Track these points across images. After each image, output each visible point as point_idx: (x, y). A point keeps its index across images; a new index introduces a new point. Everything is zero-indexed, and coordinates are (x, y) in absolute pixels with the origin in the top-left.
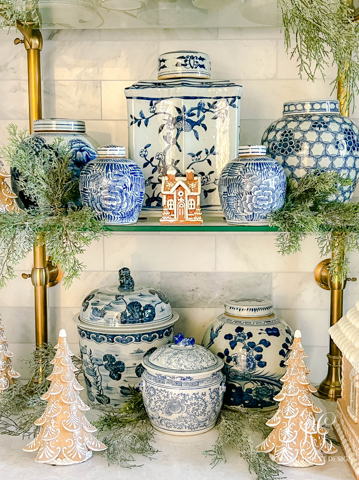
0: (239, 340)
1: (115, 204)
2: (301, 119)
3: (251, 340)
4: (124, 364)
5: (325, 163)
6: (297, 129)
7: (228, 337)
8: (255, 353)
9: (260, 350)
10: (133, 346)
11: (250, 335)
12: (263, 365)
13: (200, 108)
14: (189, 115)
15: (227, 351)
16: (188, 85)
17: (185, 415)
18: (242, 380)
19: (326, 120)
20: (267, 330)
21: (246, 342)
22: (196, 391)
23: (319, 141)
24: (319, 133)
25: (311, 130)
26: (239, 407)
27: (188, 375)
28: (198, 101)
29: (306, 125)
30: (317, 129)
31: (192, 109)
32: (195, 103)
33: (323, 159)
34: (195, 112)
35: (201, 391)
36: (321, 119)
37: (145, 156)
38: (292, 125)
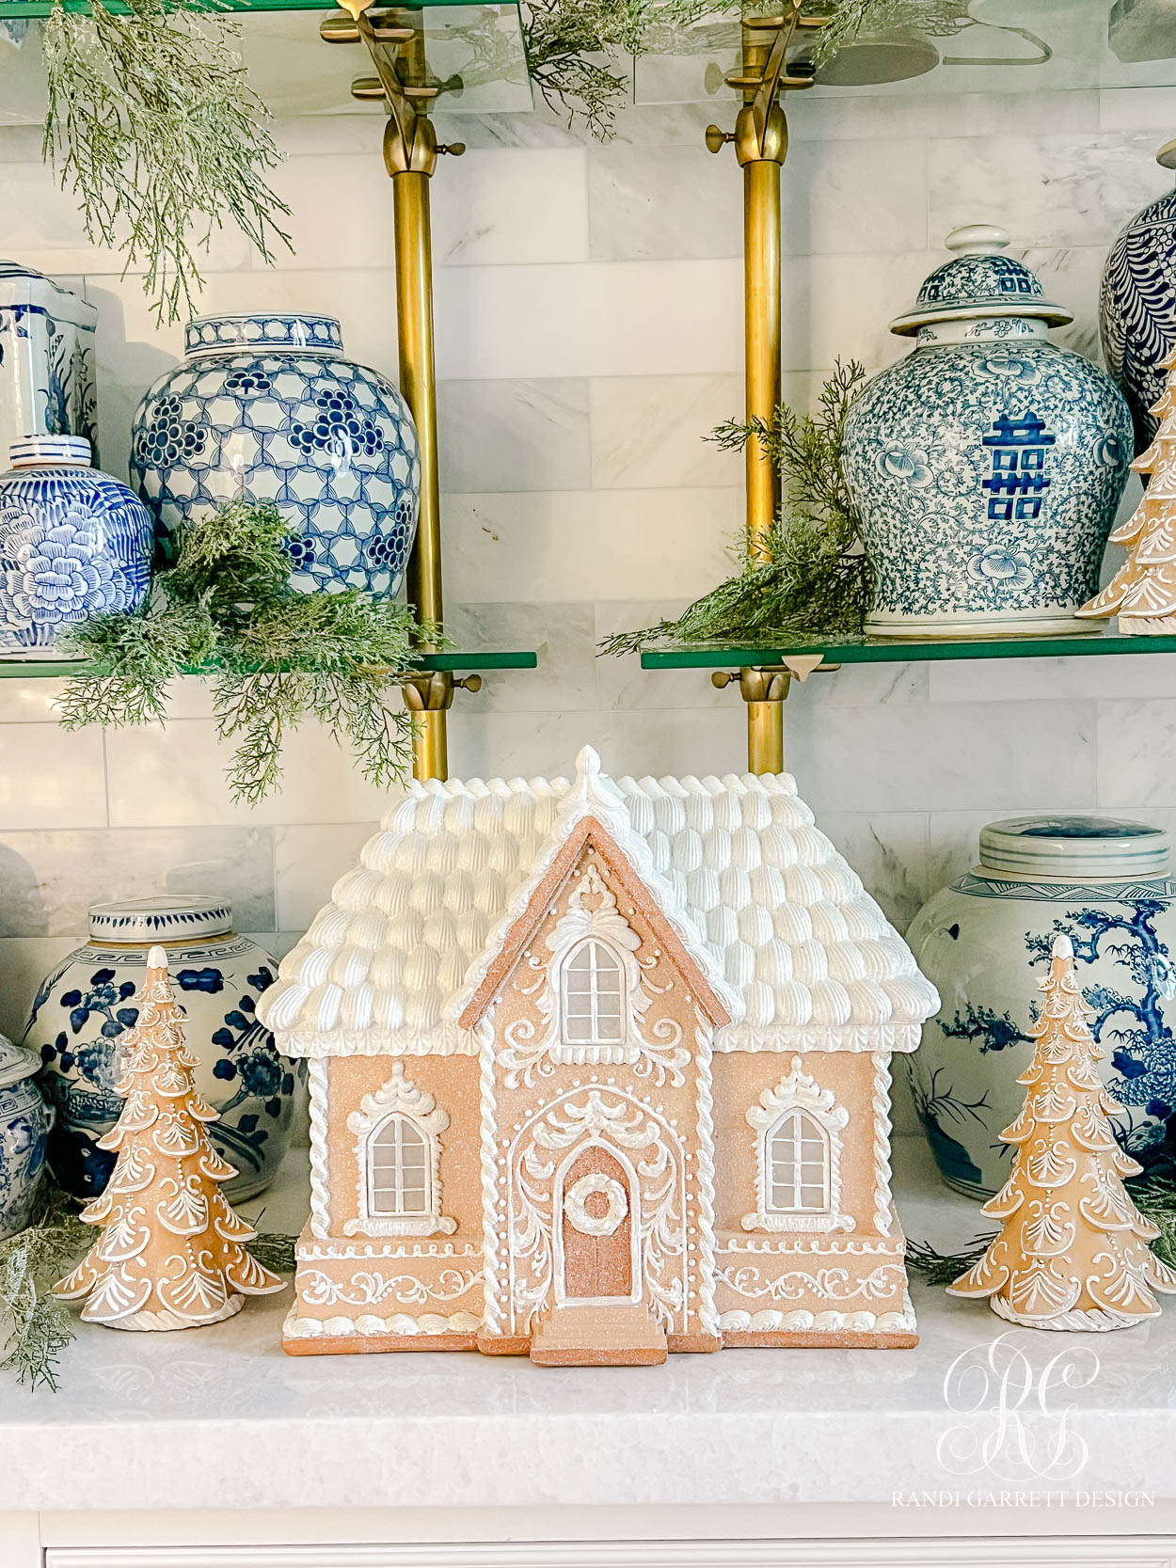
0: (96, 1006)
2: (205, 366)
3: (129, 1003)
5: (265, 485)
6: (190, 394)
7: (71, 998)
11: (128, 990)
15: (62, 1040)
18: (102, 1118)
19: (269, 367)
20: (184, 975)
21: (114, 1010)
23: (243, 424)
24: (244, 404)
25: (223, 393)
29: (213, 383)
30: (240, 391)
33: (258, 474)
36: (254, 365)
38: (181, 384)
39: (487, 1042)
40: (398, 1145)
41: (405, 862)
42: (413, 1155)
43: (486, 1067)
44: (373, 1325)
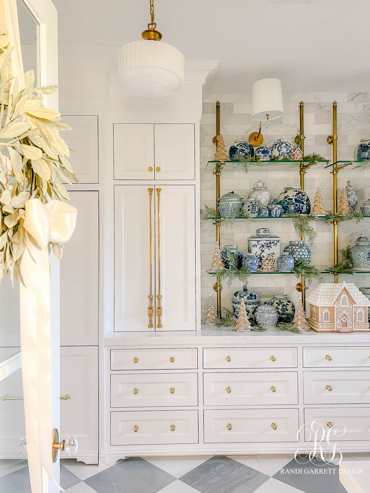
0: (280, 304)
1: (253, 267)
2: (296, 246)
3: (284, 304)
4: (249, 311)
5: (303, 256)
6: (295, 248)
7: (277, 303)
8: (285, 307)
9: (286, 306)
10: (252, 306)
11: (283, 302)
12: (287, 310)
13: (270, 243)
14: (267, 245)
15: (277, 307)
16: (267, 237)
17: (270, 322)
18: (282, 315)
19: (302, 246)
20: (287, 301)
21: (282, 304)
22: (273, 315)
23: (301, 251)
24: (301, 249)
25: (299, 248)
26: (281, 322)
27: (271, 311)
28: (270, 241)
29: (297, 247)
31: (268, 243)
32: (269, 242)
34: (269, 244)
35: (274, 315)
36: (301, 246)
37: (256, 255)
38: (294, 247)
39: (335, 305)
40: (326, 314)
41: (324, 290)
42: (328, 315)
43: (335, 307)
44: (325, 330)
